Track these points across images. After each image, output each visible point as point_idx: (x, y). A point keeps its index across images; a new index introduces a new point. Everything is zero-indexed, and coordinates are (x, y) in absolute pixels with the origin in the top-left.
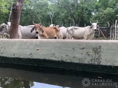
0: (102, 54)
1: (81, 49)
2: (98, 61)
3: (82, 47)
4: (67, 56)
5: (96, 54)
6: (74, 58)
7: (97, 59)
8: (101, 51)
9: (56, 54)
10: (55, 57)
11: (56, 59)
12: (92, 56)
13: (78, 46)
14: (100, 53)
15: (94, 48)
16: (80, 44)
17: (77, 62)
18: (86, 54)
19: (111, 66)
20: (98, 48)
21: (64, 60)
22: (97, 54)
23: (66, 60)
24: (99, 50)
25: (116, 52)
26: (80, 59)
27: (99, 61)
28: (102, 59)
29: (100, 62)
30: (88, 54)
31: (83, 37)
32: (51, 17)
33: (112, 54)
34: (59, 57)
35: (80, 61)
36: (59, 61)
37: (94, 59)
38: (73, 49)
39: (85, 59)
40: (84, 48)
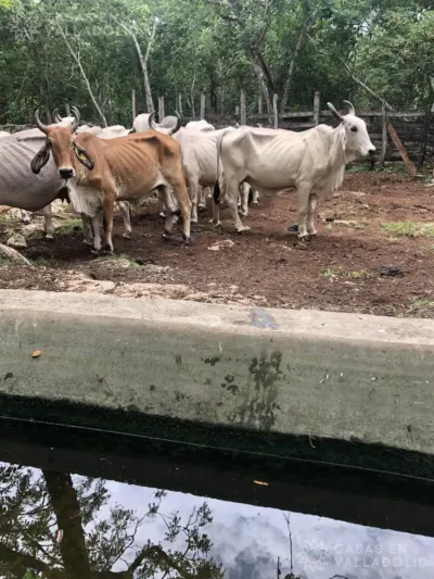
0: (282, 387)
1: (207, 361)
2: (263, 414)
3: (209, 355)
4: (152, 388)
5: (262, 387)
6: (178, 398)
7: (261, 407)
8: (281, 376)
9: (109, 380)
10: (108, 394)
11: (109, 403)
12: (246, 395)
13: (195, 346)
14: (276, 382)
15: (255, 361)
16: (204, 341)
17: (190, 415)
18: (223, 386)
19: (307, 437)
20: (268, 360)
21: (142, 409)
22: (265, 386)
23: (147, 408)
24: (273, 370)
25: (332, 383)
26: (199, 404)
27: (269, 415)
28: (278, 407)
29: (273, 419)
30: (232, 384)
31: (293, 180)
32: (144, 52)
33: (318, 388)
34: (120, 394)
35: (198, 413)
36: (121, 410)
37: (251, 408)
38: (178, 359)
39: (220, 404)
40: (217, 360)
